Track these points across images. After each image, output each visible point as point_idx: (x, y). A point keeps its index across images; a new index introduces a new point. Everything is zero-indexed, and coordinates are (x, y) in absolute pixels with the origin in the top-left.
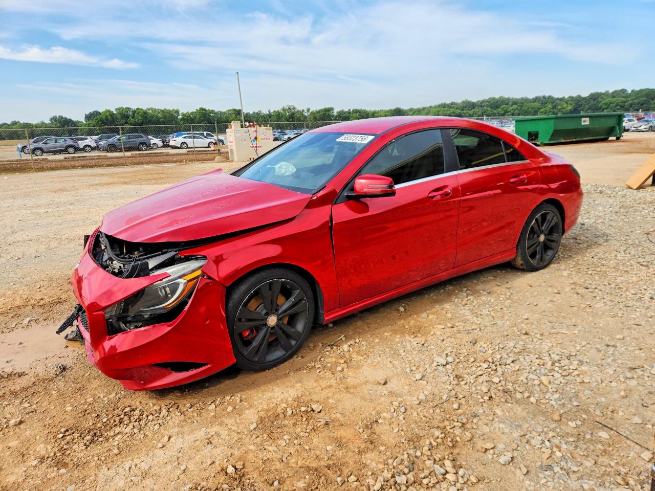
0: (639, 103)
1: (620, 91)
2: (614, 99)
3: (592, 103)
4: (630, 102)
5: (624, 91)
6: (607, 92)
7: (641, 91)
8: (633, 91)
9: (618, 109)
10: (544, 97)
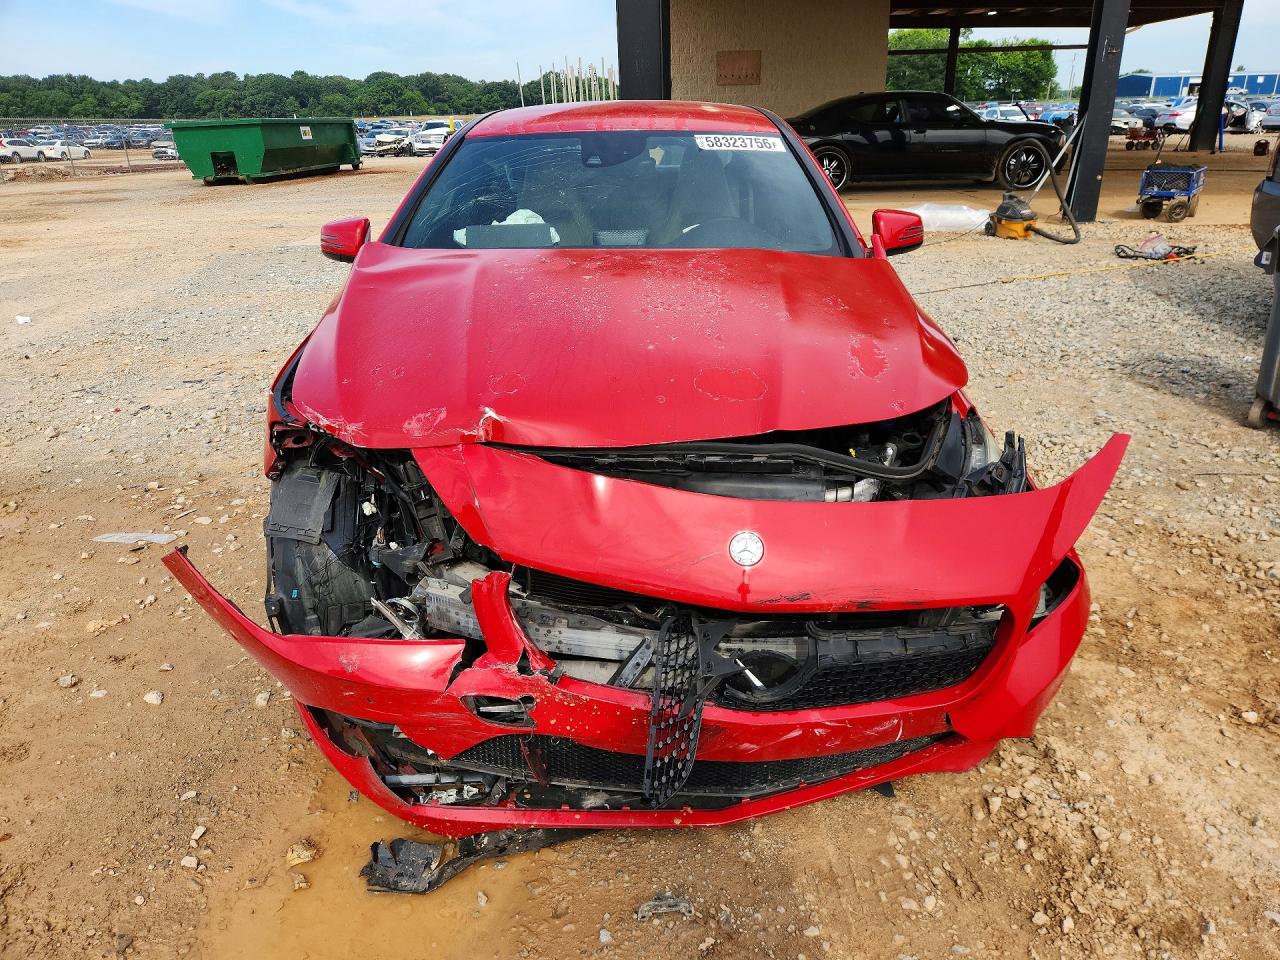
0: (265, 103)
1: (223, 75)
2: (219, 92)
3: (180, 97)
4: (249, 99)
5: (230, 76)
6: (200, 75)
7: (261, 78)
8: (246, 76)
9: (231, 112)
10: (70, 77)
